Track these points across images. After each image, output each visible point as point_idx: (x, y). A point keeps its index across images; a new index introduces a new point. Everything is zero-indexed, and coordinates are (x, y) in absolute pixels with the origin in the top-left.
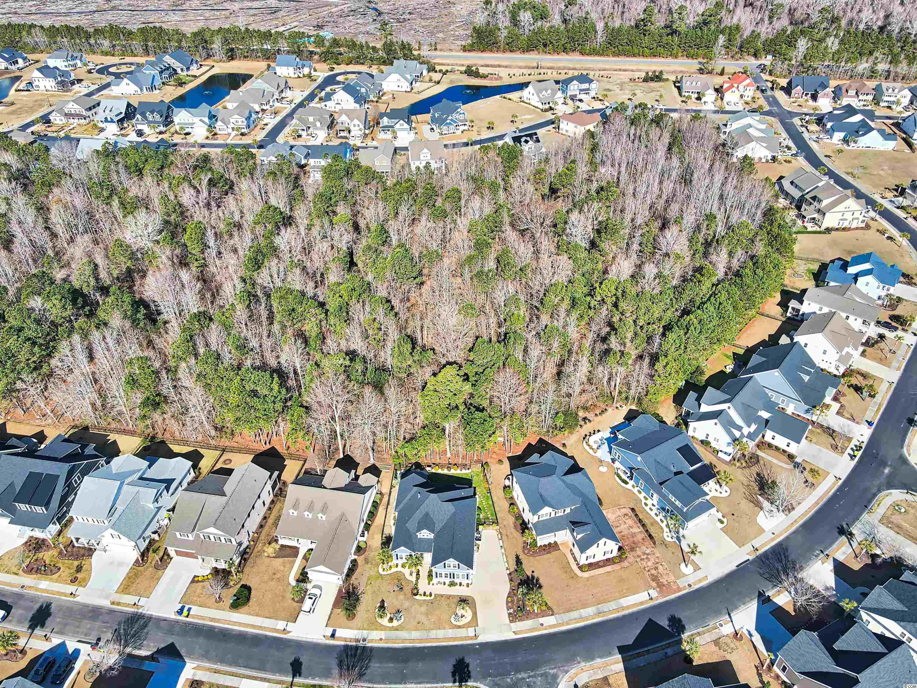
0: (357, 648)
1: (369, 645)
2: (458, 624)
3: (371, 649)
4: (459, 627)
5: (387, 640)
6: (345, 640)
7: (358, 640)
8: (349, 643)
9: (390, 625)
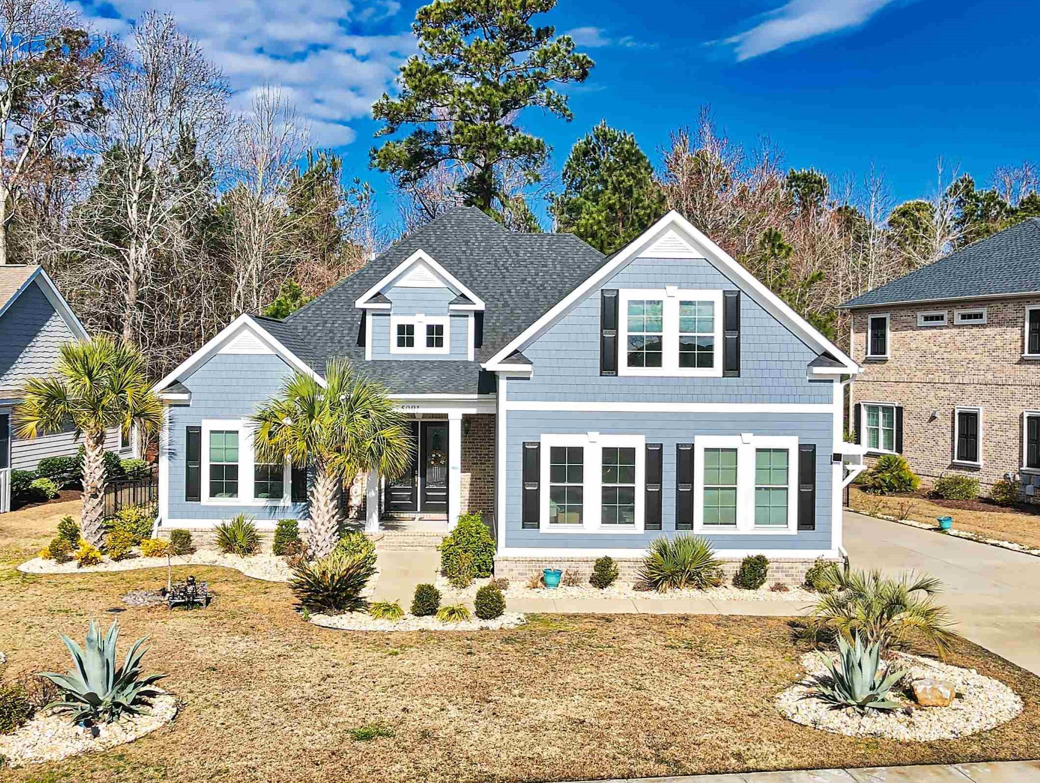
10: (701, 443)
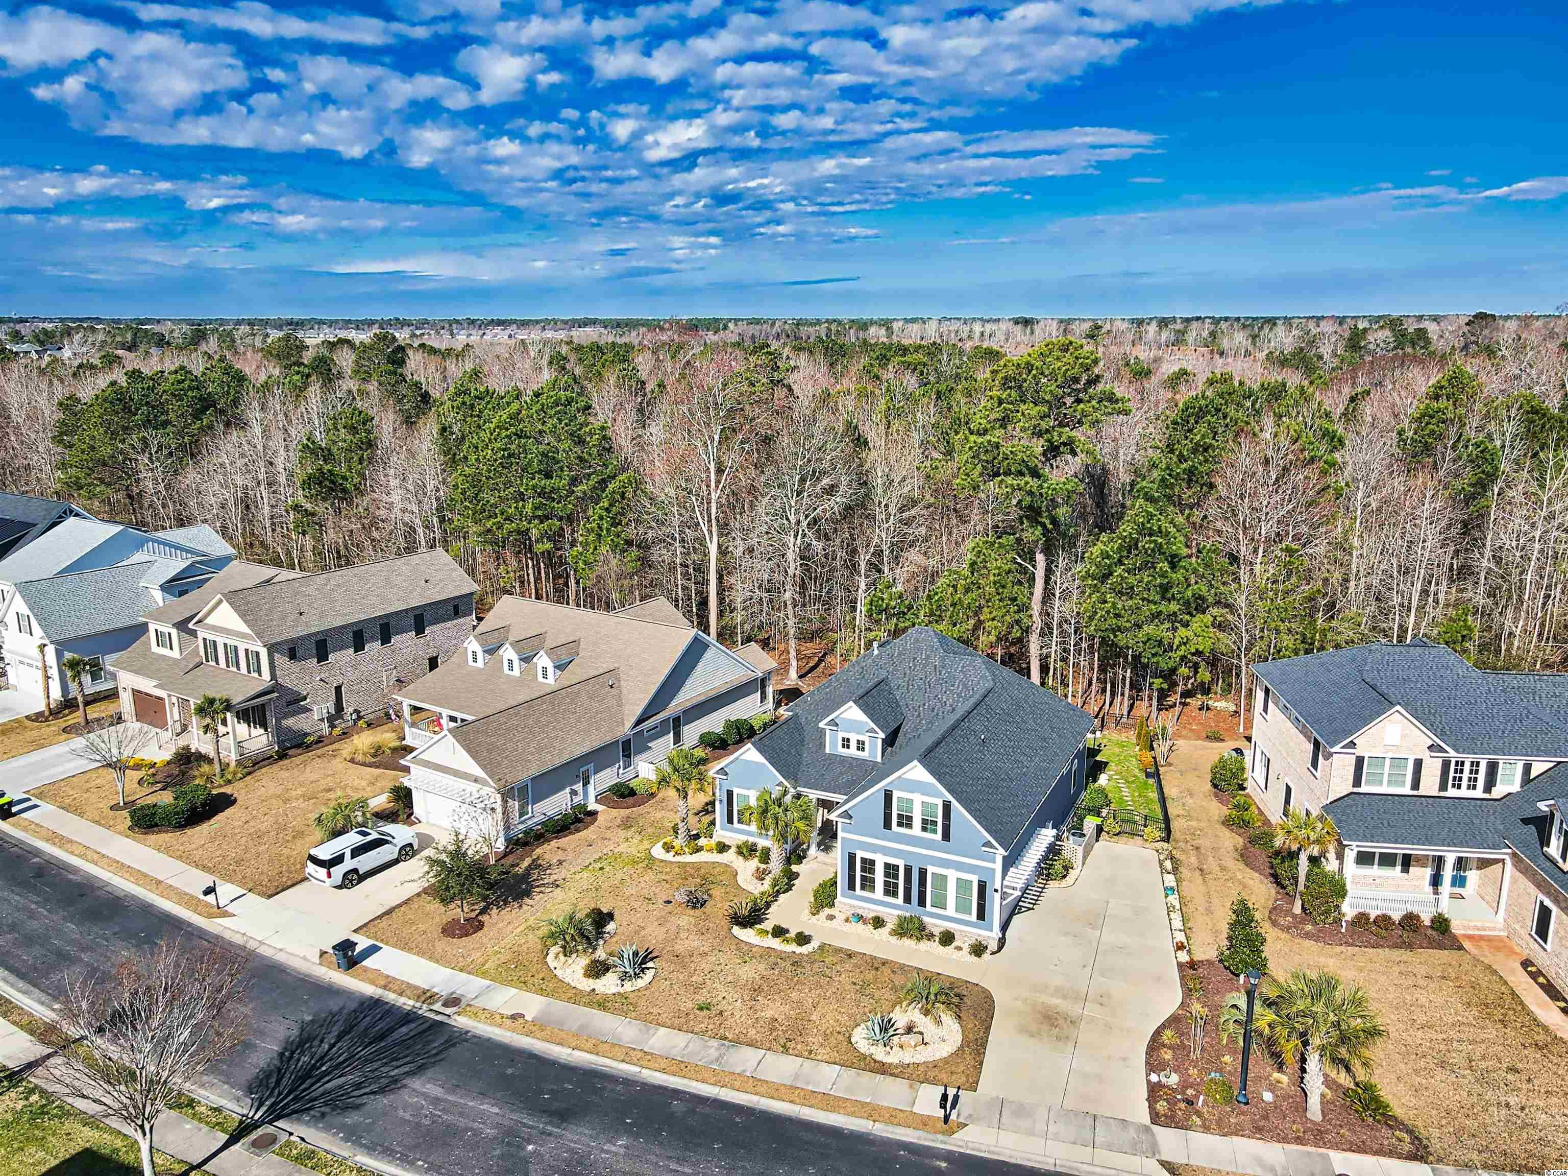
0: (409, 1017)
1: (461, 1021)
2: (879, 1053)
3: (461, 1038)
4: (882, 1069)
5: (538, 1026)
6: (388, 983)
7: (428, 997)
8: (391, 997)
9: (587, 984)
10: (931, 870)
